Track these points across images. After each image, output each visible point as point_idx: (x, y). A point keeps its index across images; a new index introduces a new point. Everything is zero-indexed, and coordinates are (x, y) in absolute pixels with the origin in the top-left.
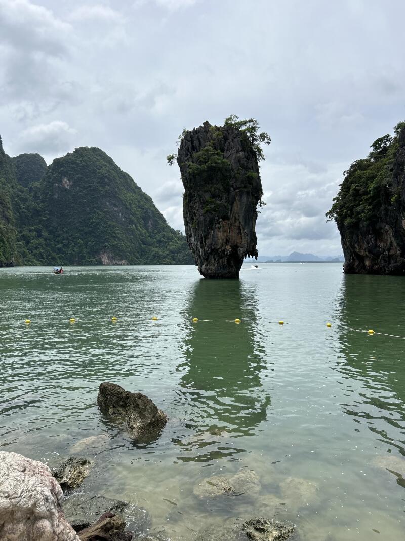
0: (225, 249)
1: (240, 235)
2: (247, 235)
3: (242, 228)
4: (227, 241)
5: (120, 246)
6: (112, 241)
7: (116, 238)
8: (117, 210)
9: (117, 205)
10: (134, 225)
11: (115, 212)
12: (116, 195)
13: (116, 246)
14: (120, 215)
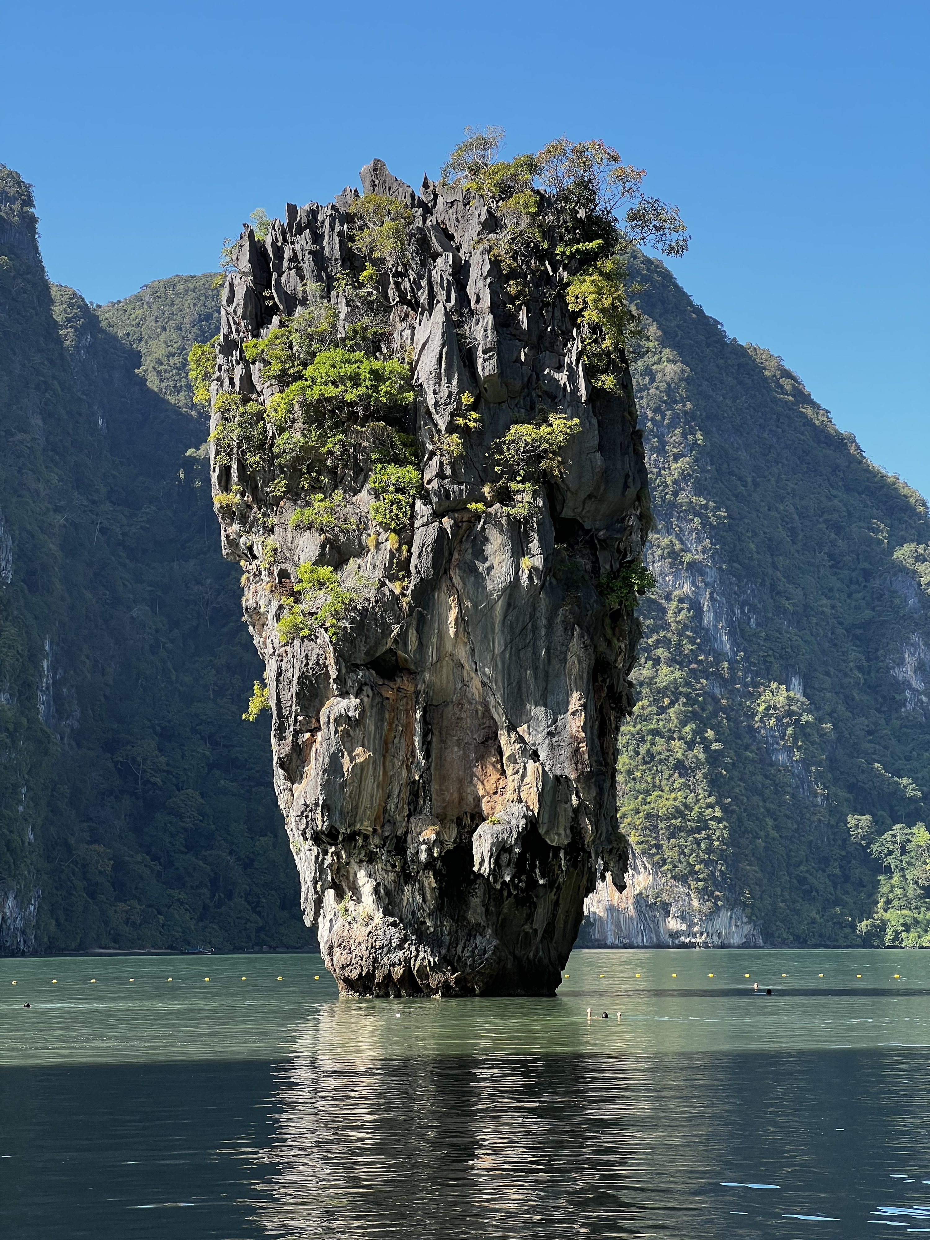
5: (702, 824)
6: (648, 792)
7: (680, 767)
8: (687, 588)
9: (688, 558)
10: (795, 682)
11: (674, 604)
12: (682, 498)
13: (677, 822)
14: (708, 618)
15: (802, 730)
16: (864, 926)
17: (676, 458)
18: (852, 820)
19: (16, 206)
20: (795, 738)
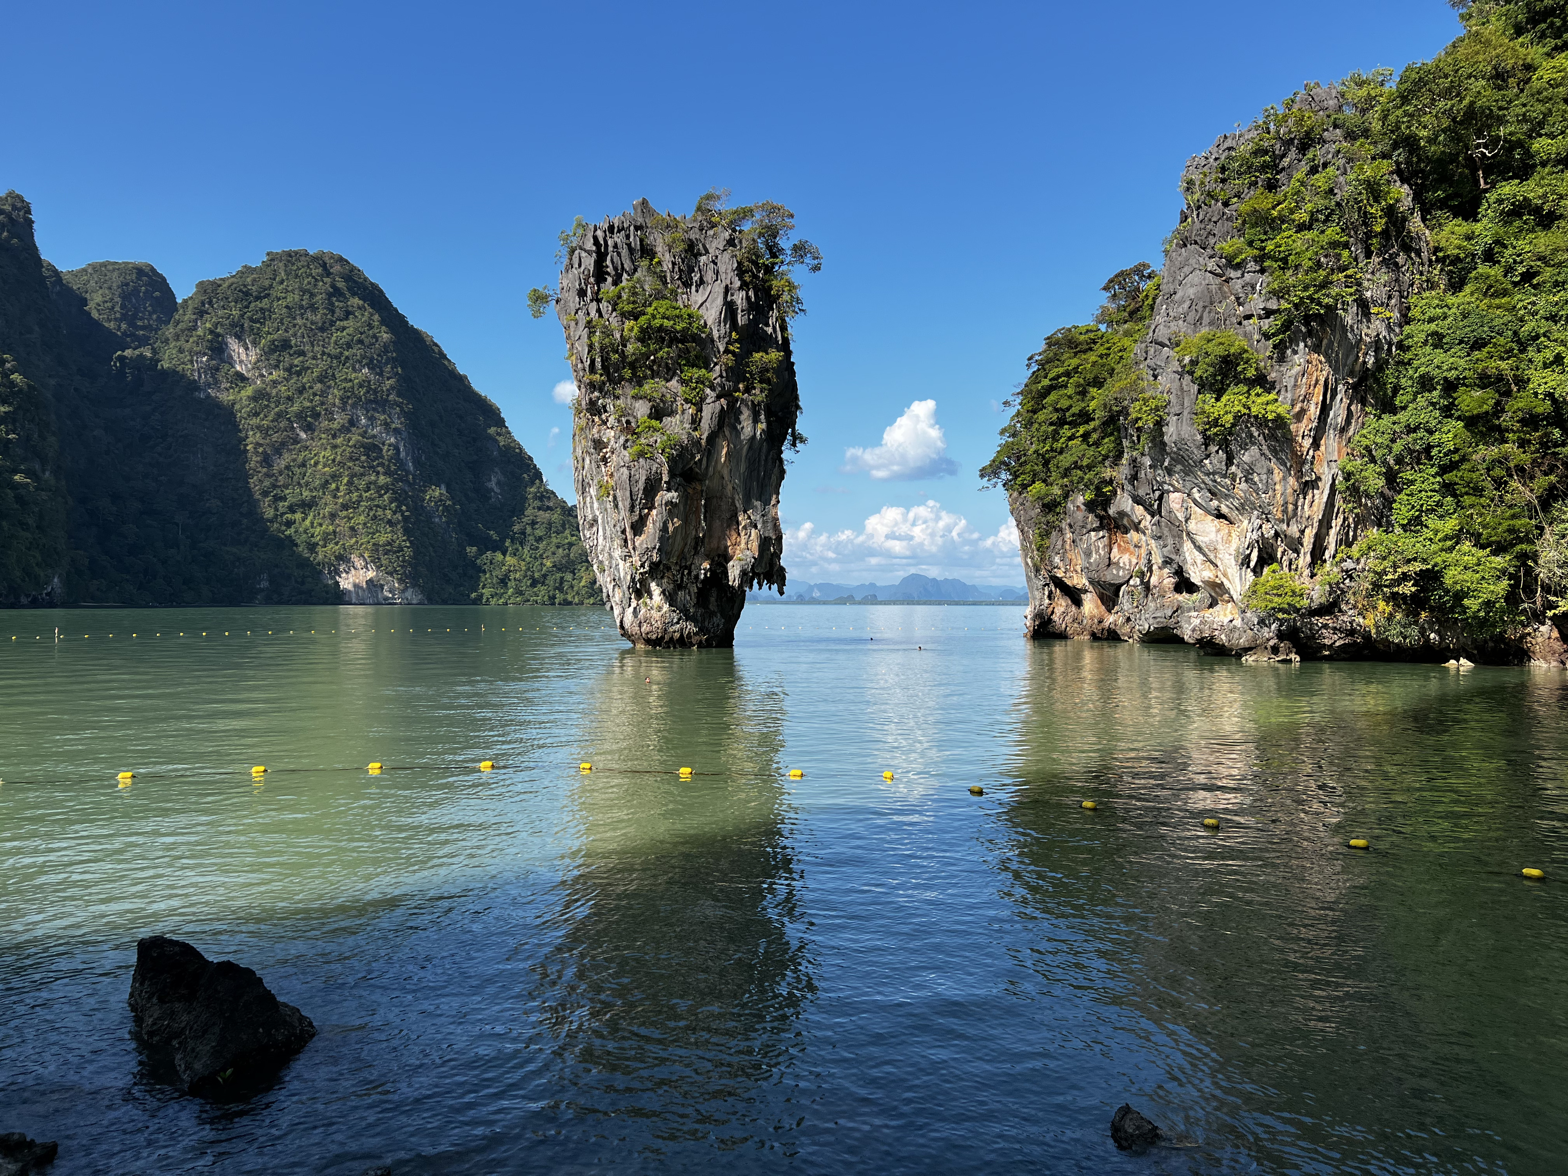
0: (692, 563)
1: (734, 526)
2: (756, 526)
3: (739, 504)
4: (698, 542)
5: (401, 549)
6: (374, 534)
7: (389, 522)
8: (393, 440)
9: (393, 426)
10: (443, 486)
11: (386, 447)
12: (391, 397)
13: (388, 548)
14: (403, 455)
15: (446, 508)
16: (473, 595)
17: (388, 379)
18: (468, 549)
19: (21, 213)
20: (443, 511)
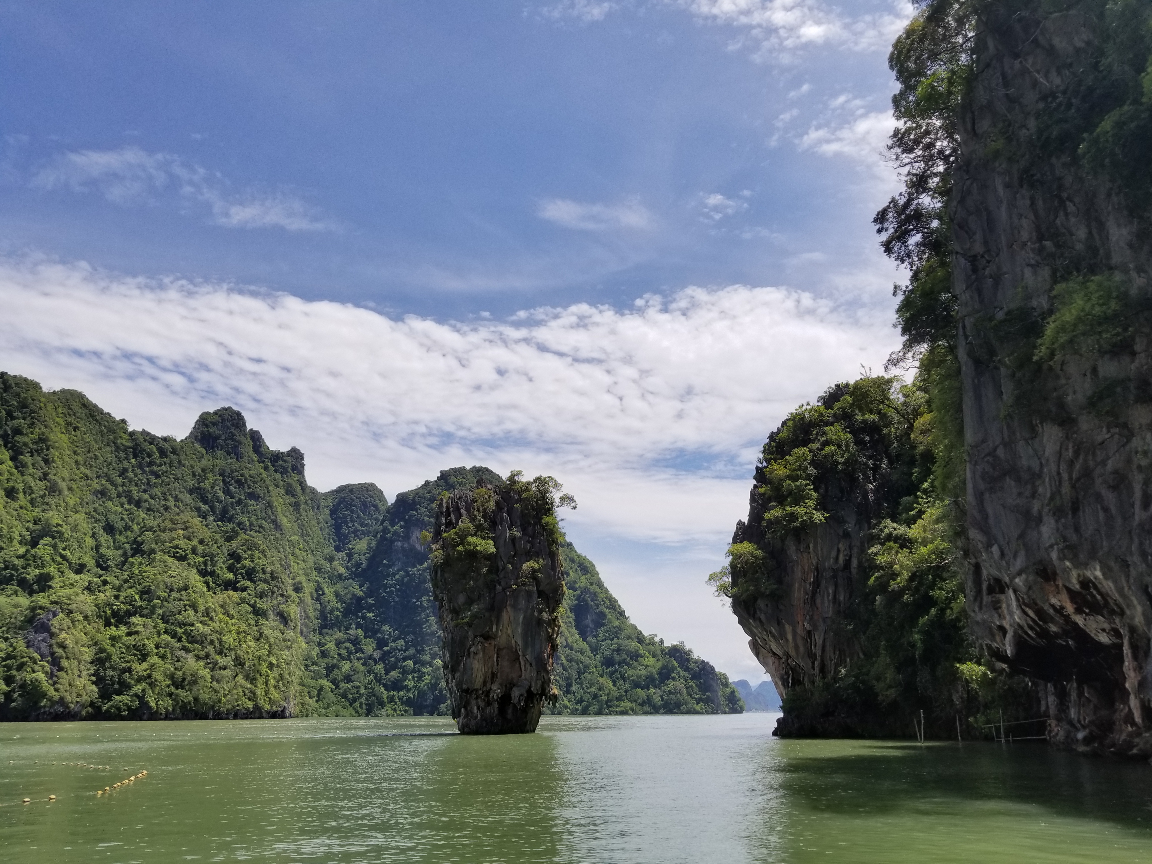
0: (491, 689)
1: (518, 665)
2: (531, 665)
3: (520, 653)
4: (494, 676)
19: (298, 460)
